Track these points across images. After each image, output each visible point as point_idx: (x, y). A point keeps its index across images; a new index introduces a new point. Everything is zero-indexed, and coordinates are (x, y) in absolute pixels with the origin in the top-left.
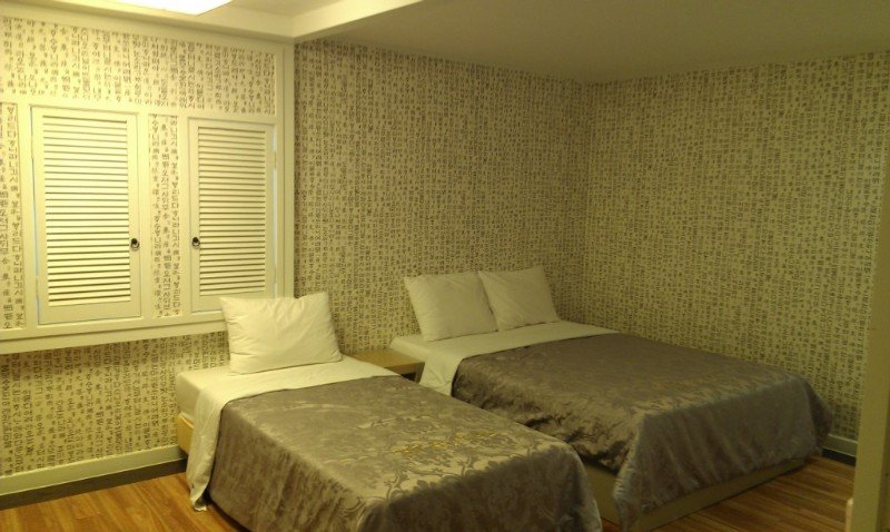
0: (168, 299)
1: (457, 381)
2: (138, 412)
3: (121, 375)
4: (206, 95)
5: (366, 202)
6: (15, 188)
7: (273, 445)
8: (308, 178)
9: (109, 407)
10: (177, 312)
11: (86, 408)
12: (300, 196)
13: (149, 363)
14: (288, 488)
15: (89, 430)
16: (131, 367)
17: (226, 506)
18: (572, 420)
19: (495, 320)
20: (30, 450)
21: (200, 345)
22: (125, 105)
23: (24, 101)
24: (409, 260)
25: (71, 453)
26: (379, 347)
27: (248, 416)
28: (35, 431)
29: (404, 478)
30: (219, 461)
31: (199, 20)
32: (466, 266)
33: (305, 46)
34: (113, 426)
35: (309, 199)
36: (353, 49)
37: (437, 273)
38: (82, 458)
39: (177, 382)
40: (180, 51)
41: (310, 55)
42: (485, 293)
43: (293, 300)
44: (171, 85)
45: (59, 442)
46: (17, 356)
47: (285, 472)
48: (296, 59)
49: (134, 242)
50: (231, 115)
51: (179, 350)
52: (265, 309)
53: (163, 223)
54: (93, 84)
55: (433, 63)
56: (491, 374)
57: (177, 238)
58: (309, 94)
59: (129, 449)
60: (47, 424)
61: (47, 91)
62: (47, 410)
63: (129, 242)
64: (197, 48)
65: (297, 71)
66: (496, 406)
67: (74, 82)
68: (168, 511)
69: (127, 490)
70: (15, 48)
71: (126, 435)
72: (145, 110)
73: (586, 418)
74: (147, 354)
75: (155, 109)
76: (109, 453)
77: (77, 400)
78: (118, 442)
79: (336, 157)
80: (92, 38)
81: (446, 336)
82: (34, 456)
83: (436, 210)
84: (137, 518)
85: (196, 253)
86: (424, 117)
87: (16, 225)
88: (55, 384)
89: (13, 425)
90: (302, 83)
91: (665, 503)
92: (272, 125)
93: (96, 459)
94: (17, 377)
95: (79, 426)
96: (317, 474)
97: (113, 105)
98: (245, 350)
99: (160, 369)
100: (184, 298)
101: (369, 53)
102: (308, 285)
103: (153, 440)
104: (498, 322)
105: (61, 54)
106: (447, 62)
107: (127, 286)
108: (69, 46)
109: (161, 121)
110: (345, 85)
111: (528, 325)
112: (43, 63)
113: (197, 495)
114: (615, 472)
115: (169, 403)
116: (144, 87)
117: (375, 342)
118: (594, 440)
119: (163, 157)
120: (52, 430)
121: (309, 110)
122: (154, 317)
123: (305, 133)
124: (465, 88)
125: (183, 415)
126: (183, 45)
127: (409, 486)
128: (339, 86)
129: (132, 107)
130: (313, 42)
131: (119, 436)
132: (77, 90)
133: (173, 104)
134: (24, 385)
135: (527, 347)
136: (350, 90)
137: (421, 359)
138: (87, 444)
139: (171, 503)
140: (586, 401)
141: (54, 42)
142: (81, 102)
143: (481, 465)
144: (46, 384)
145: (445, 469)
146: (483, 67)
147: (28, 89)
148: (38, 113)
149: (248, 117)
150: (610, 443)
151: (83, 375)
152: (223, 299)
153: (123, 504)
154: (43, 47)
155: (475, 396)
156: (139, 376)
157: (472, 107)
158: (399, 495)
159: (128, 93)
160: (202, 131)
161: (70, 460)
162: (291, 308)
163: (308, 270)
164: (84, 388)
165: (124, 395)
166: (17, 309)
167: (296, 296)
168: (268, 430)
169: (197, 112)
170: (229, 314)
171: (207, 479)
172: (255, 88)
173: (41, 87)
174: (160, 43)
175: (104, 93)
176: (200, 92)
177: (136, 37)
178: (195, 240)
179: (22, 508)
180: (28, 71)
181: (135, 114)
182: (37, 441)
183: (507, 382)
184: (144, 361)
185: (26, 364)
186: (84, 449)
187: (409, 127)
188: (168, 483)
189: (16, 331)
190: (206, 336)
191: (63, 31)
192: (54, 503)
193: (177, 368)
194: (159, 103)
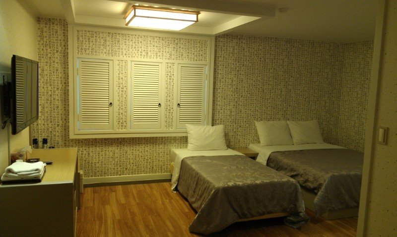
0: (169, 124)
1: (269, 160)
2: (159, 161)
3: (154, 148)
4: (184, 56)
5: (241, 92)
6: (125, 86)
7: (194, 170)
8: (219, 83)
9: (150, 158)
10: (172, 128)
11: (143, 157)
12: (216, 90)
13: (163, 145)
14: (197, 184)
15: (144, 164)
16: (157, 146)
17: (181, 191)
18: (306, 175)
19: (293, 140)
20: (126, 169)
21: (179, 140)
22: (159, 60)
23: (129, 59)
24: (257, 115)
25: (138, 172)
26: (244, 147)
27: (189, 162)
28: (128, 163)
29: (230, 182)
30: (181, 177)
31: (182, 31)
32: (281, 118)
33: (219, 37)
34: (151, 164)
35: (219, 91)
36: (237, 36)
37: (269, 120)
38: (141, 174)
39: (171, 152)
40: (176, 42)
41: (221, 40)
42: (289, 130)
43: (211, 127)
44: (173, 53)
45: (135, 167)
46: (124, 138)
47: (196, 179)
48: (216, 41)
49: (160, 104)
50: (192, 62)
51: (172, 141)
52: (200, 129)
53: (169, 98)
54: (149, 54)
55: (270, 39)
56: (280, 158)
57: (173, 104)
58: (220, 53)
59: (156, 172)
60: (132, 161)
61: (136, 56)
62: (132, 157)
63: (157, 104)
64: (182, 40)
65: (216, 46)
66: (281, 170)
67: (144, 53)
68: (164, 191)
69: (153, 185)
70: (127, 43)
71: (155, 168)
72: (165, 61)
73: (311, 174)
74: (162, 142)
75: (168, 61)
76: (149, 173)
77: (140, 154)
78: (152, 170)
79: (230, 76)
80: (149, 39)
81: (270, 145)
82: (127, 171)
83: (269, 96)
84: (155, 192)
85: (179, 109)
86: (265, 60)
87: (125, 98)
88: (134, 149)
89: (122, 161)
90: (218, 49)
91: (339, 209)
92: (206, 65)
93: (145, 175)
94: (124, 145)
95: (141, 163)
96: (204, 178)
97: (155, 60)
98: (193, 143)
99: (166, 147)
100: (174, 124)
101: (244, 37)
102: (217, 122)
103: (163, 171)
104: (294, 141)
105: (140, 44)
106: (276, 38)
107: (157, 119)
108: (143, 42)
109: (169, 65)
110: (234, 50)
111: (308, 143)
112: (135, 48)
113: (173, 188)
114: (316, 194)
115: (168, 159)
116: (165, 54)
117: (242, 145)
118: (312, 183)
119: (170, 76)
120: (133, 163)
121: (220, 59)
122: (164, 129)
123: (218, 67)
124: (284, 48)
125: (172, 163)
126: (177, 39)
127: (231, 184)
128: (231, 50)
129: (161, 60)
130: (223, 35)
131: (153, 168)
132: (144, 56)
133: (174, 59)
134: (125, 148)
135: (301, 151)
136: (236, 51)
137: (257, 152)
138: (143, 169)
139: (166, 190)
140: (311, 169)
141: (138, 41)
142: (145, 60)
143: (258, 182)
144: (132, 148)
145: (245, 181)
146: (292, 39)
147: (130, 56)
148: (133, 63)
149: (198, 62)
150: (317, 183)
151: (143, 147)
152: (187, 125)
153: (151, 188)
154: (135, 43)
155: (275, 166)
156: (160, 149)
157: (286, 56)
158: (226, 186)
159: (159, 56)
160: (182, 68)
161: (138, 174)
162: (209, 130)
163: (218, 116)
164: (143, 151)
165: (155, 155)
166: (124, 124)
167: (213, 126)
168: (193, 166)
169: (181, 61)
170: (188, 130)
171: (177, 183)
172: (201, 52)
173: (134, 55)
174: (170, 39)
175: (152, 56)
176: (182, 55)
177: (163, 38)
178: (179, 104)
179: (123, 186)
180: (131, 50)
181: (162, 63)
182: (129, 166)
183: (286, 161)
184: (161, 144)
185: (127, 141)
186: (142, 170)
187: (259, 64)
188: (166, 184)
189: (124, 130)
190: (181, 137)
191: (141, 37)
192: (132, 185)
193: (172, 147)
194: (169, 59)
